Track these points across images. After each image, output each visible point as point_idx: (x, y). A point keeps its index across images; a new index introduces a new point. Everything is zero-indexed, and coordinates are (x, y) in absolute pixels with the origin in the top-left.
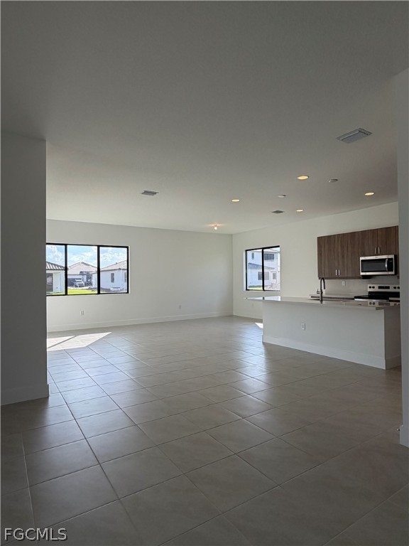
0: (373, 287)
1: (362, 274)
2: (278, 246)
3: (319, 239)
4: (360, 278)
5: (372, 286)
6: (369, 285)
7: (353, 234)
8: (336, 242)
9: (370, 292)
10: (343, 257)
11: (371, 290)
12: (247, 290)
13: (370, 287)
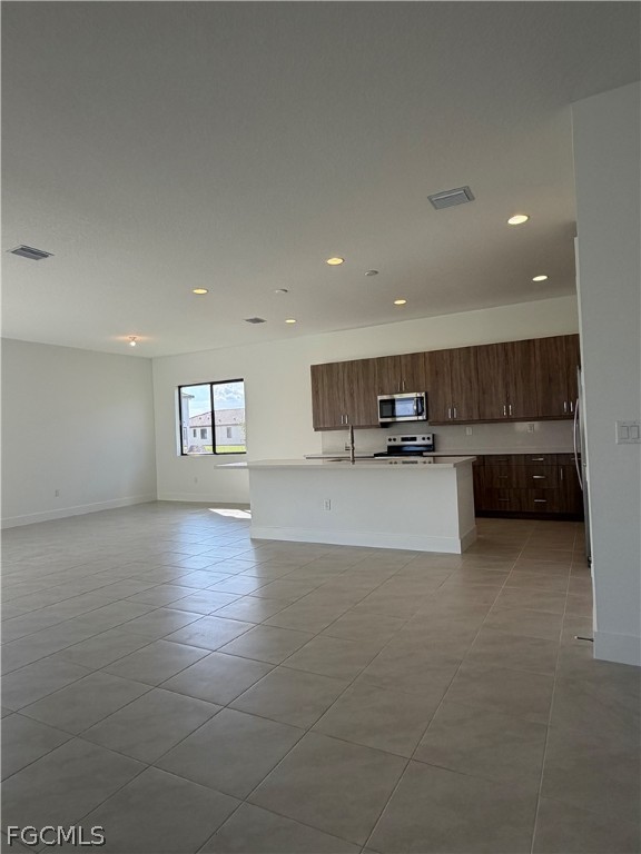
0: (395, 440)
1: (381, 420)
2: (242, 380)
3: (315, 369)
4: (377, 427)
5: (392, 438)
6: (388, 437)
7: (365, 362)
8: (341, 373)
9: (389, 447)
10: (352, 395)
11: (393, 443)
12: (182, 454)
13: (390, 440)
